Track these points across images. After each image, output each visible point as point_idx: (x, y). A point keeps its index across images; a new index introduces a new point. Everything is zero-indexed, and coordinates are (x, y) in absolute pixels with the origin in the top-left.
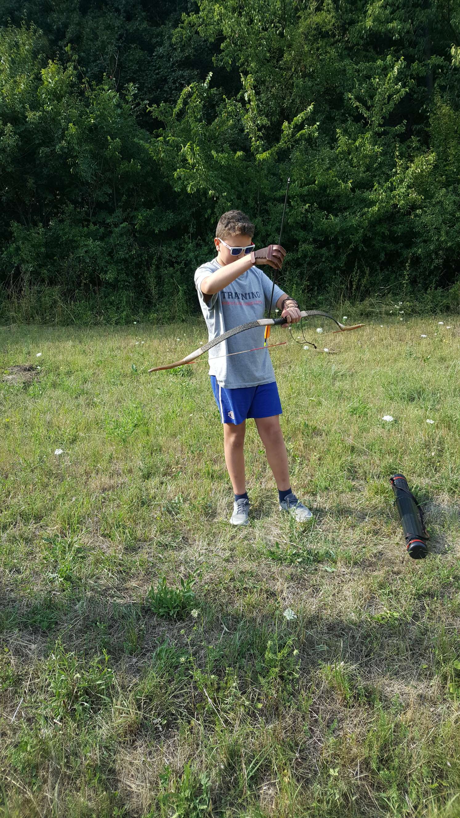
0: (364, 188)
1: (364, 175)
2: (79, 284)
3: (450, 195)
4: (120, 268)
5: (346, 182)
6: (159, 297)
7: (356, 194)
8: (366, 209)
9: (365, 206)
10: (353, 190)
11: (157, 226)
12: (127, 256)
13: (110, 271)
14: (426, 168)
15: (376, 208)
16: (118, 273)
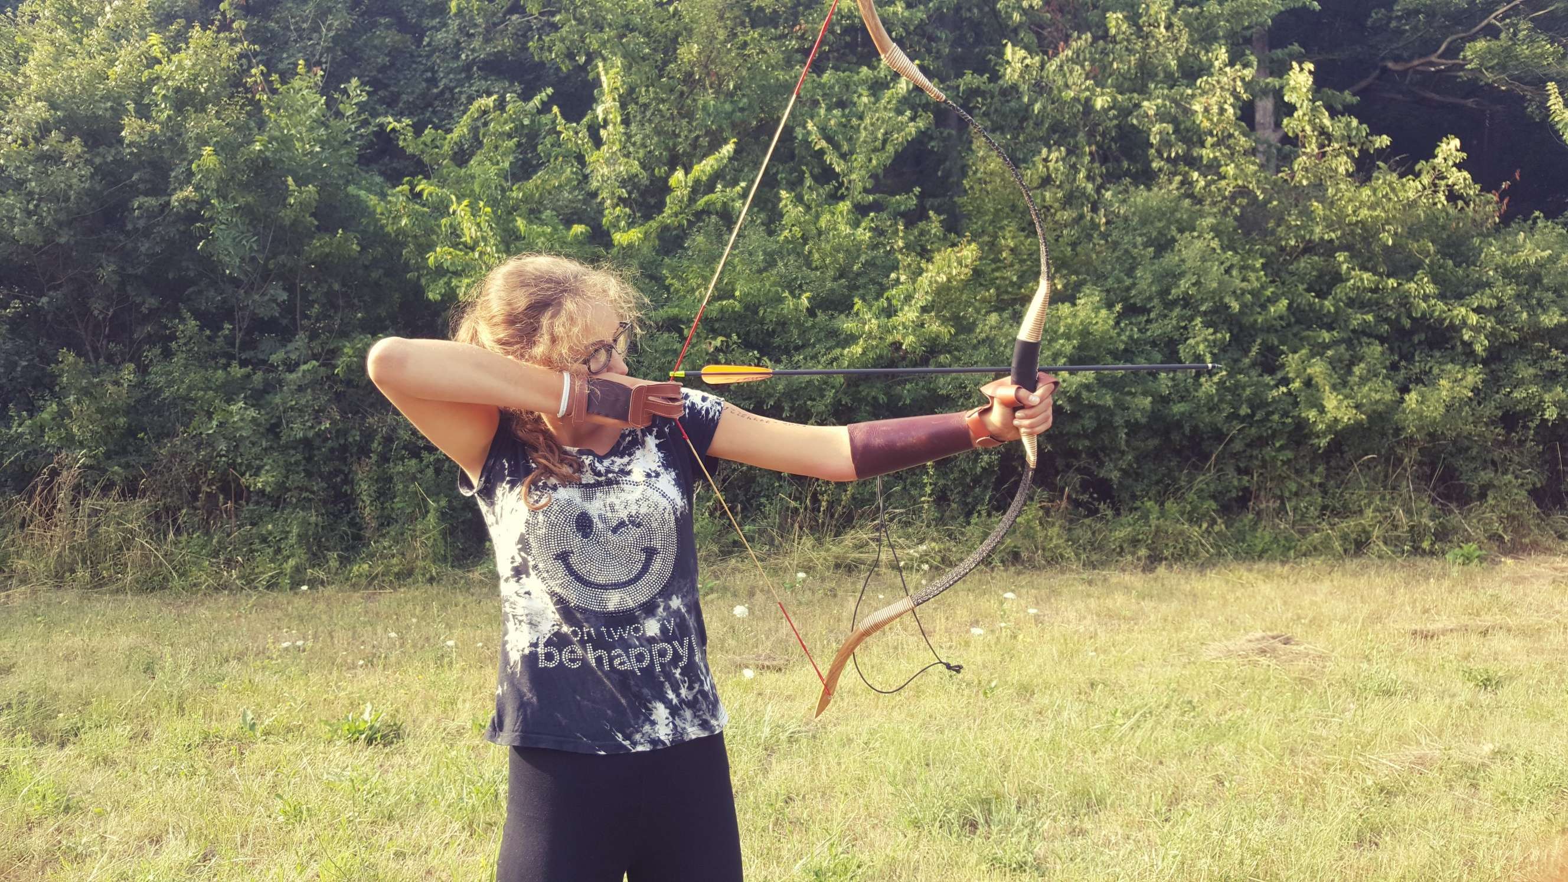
0: (835, 309)
1: (835, 285)
2: (195, 496)
5: (799, 297)
6: (382, 524)
7: (817, 320)
8: (837, 351)
9: (837, 345)
10: (811, 312)
12: (311, 434)
13: (267, 467)
14: (959, 274)
15: (857, 349)
16: (288, 471)
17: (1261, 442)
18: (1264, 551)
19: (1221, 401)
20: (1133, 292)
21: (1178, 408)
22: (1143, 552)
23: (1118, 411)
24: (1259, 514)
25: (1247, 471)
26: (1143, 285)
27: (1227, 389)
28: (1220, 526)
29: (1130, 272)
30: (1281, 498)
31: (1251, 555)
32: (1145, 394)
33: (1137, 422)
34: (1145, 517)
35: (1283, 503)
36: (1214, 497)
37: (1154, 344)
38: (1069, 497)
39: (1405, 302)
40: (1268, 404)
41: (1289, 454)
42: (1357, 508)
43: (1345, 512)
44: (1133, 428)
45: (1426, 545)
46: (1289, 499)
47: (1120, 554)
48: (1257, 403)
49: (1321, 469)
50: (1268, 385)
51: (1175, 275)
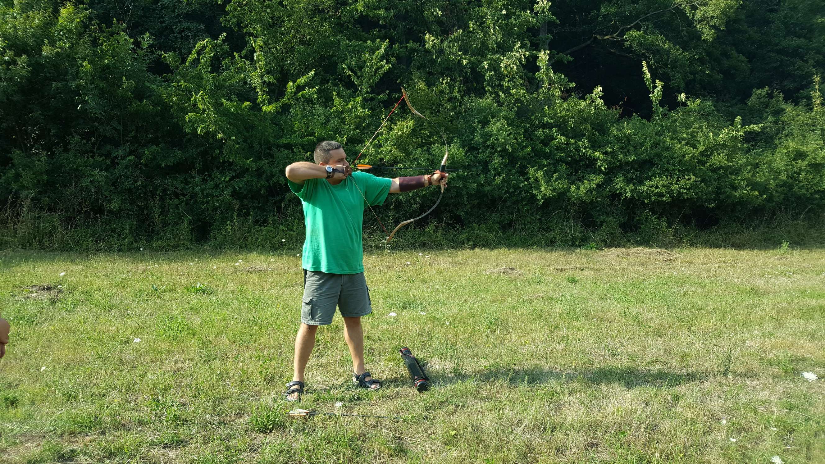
0: (356, 143)
1: (355, 132)
2: (80, 212)
3: (424, 153)
4: (124, 198)
5: (342, 137)
6: (163, 226)
7: (349, 147)
8: (358, 161)
10: (347, 144)
11: (163, 161)
12: (132, 187)
13: (115, 200)
14: (407, 131)
15: (366, 160)
16: (123, 202)
17: (517, 202)
18: (516, 244)
19: (503, 186)
20: (473, 142)
21: (486, 189)
22: (471, 243)
23: (464, 189)
24: (516, 230)
25: (512, 213)
26: (477, 138)
27: (506, 181)
28: (500, 234)
29: (472, 133)
30: (524, 224)
31: (511, 245)
32: (474, 183)
33: (471, 193)
34: (473, 230)
35: (525, 226)
36: (499, 223)
37: (479, 162)
38: (445, 222)
39: (577, 149)
40: (521, 188)
41: (528, 207)
42: (552, 228)
43: (548, 230)
44: (470, 196)
45: (577, 243)
46: (527, 224)
47: (463, 244)
48: (516, 187)
49: (540, 213)
50: (521, 180)
51: (489, 135)
